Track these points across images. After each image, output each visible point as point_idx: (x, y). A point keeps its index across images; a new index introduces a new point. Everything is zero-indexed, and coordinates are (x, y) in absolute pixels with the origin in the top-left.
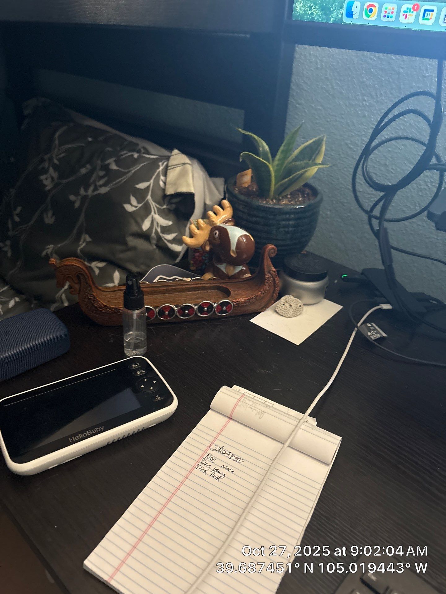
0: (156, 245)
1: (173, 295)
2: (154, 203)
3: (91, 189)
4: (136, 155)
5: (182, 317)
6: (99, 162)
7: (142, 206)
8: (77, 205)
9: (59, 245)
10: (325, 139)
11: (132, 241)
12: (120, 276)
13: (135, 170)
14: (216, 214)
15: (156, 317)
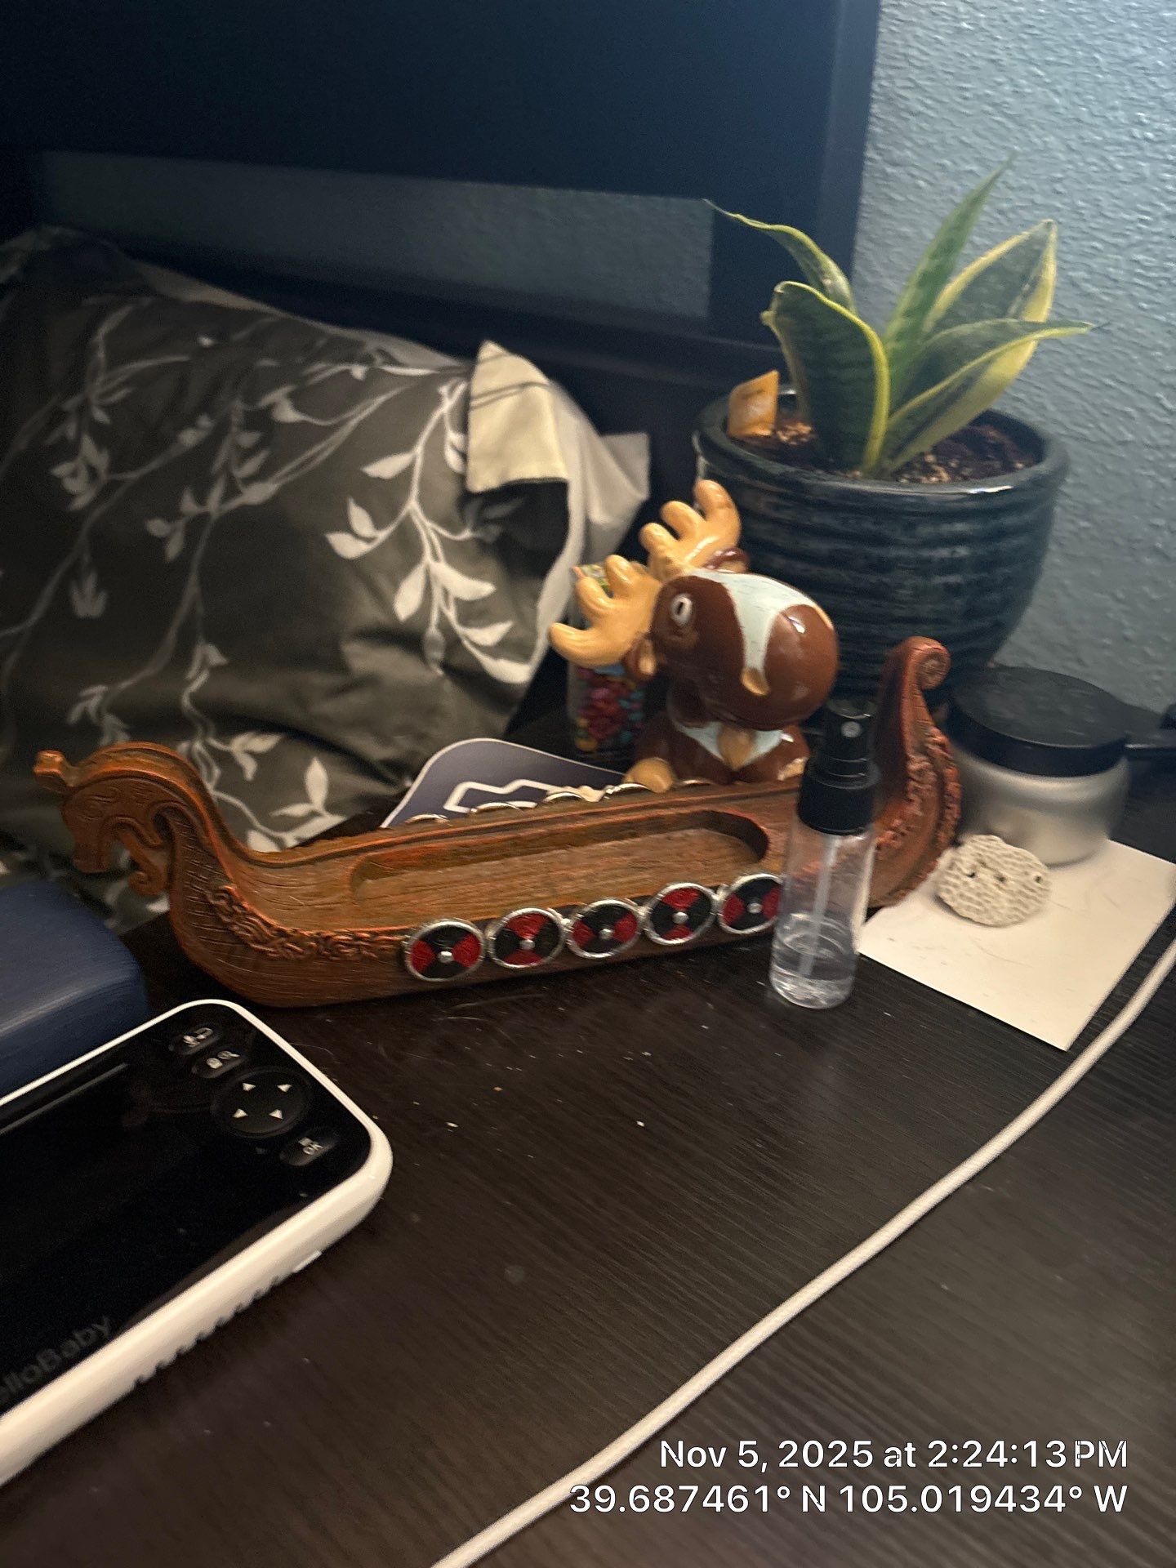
0: (445, 666)
1: (539, 860)
2: (429, 524)
3: (216, 494)
4: (359, 372)
5: (587, 955)
6: (239, 406)
7: (390, 538)
8: (173, 549)
9: (125, 685)
10: (1053, 236)
11: (364, 658)
12: (330, 777)
13: (361, 417)
14: (675, 534)
15: (483, 964)
